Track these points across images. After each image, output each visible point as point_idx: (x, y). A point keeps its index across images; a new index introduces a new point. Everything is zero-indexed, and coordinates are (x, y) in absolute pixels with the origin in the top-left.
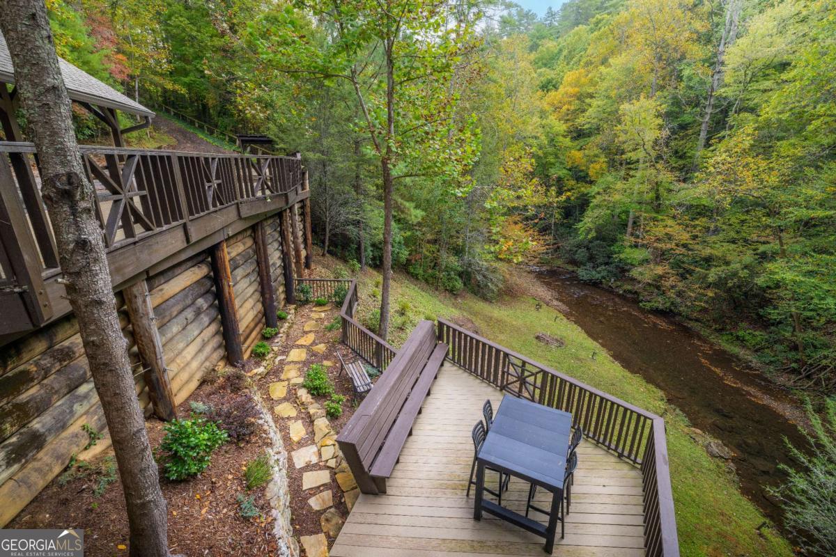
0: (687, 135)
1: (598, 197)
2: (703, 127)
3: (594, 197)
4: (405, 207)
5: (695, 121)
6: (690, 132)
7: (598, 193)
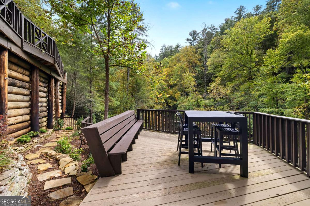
0: (201, 87)
1: (180, 104)
2: (205, 84)
3: (179, 105)
4: (111, 100)
5: (202, 83)
6: (202, 85)
7: (180, 103)
